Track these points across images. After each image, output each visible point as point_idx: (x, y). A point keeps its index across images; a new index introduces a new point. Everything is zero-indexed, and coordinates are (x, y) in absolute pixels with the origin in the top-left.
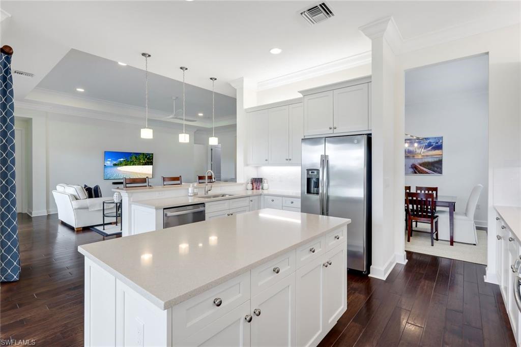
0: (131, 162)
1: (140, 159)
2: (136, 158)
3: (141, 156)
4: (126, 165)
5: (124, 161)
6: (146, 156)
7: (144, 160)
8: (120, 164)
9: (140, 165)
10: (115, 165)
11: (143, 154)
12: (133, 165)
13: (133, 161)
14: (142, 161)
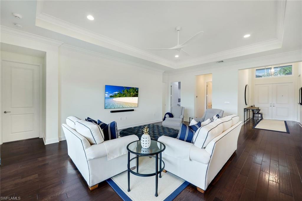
0: (124, 94)
1: (130, 92)
2: (127, 91)
3: (131, 90)
4: (120, 97)
5: (118, 93)
6: (135, 90)
7: (134, 93)
8: (115, 96)
9: (131, 97)
10: (111, 97)
11: (133, 88)
12: (126, 96)
13: (125, 94)
14: (132, 94)
